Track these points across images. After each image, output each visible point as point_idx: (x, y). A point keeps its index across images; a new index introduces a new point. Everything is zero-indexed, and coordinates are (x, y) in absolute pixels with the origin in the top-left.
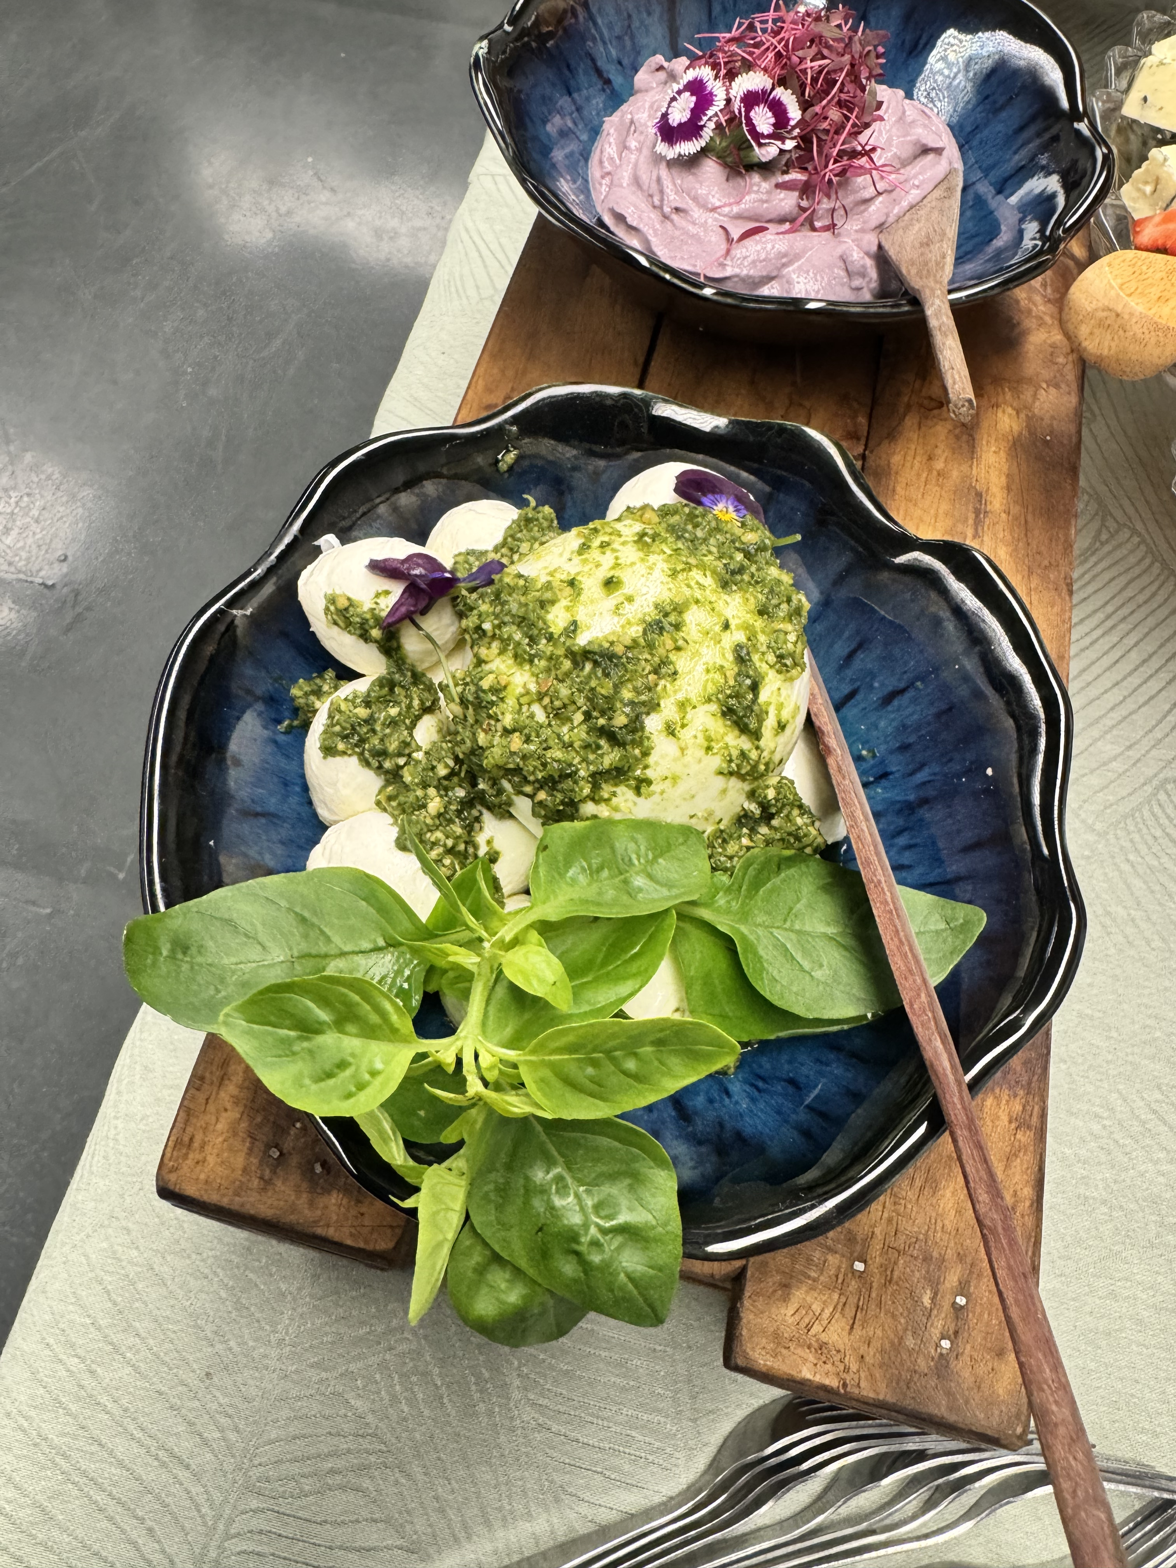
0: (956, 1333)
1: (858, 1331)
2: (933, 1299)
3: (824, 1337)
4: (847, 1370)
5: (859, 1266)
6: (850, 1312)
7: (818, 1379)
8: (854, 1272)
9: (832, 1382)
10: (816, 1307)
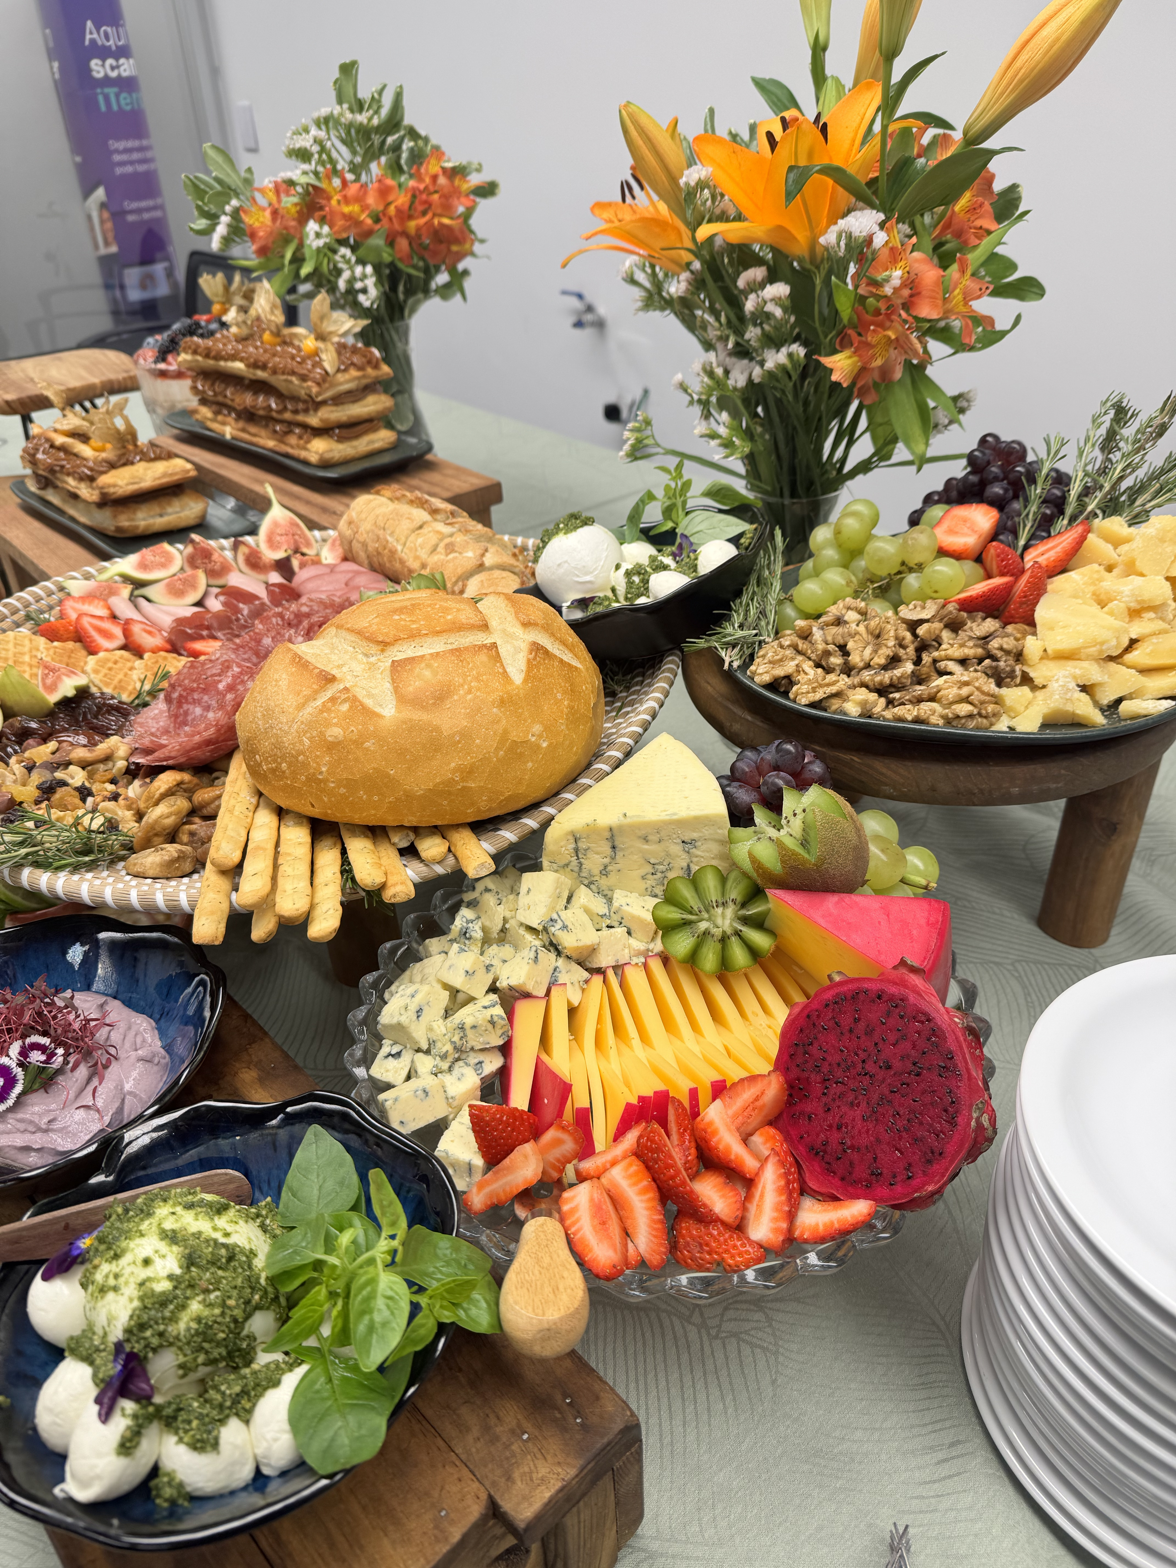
0: (578, 1412)
1: (548, 1457)
2: (560, 1413)
3: (540, 1475)
4: (558, 1474)
5: (525, 1436)
6: (539, 1456)
7: (553, 1491)
8: (526, 1441)
9: (559, 1485)
10: (526, 1469)
